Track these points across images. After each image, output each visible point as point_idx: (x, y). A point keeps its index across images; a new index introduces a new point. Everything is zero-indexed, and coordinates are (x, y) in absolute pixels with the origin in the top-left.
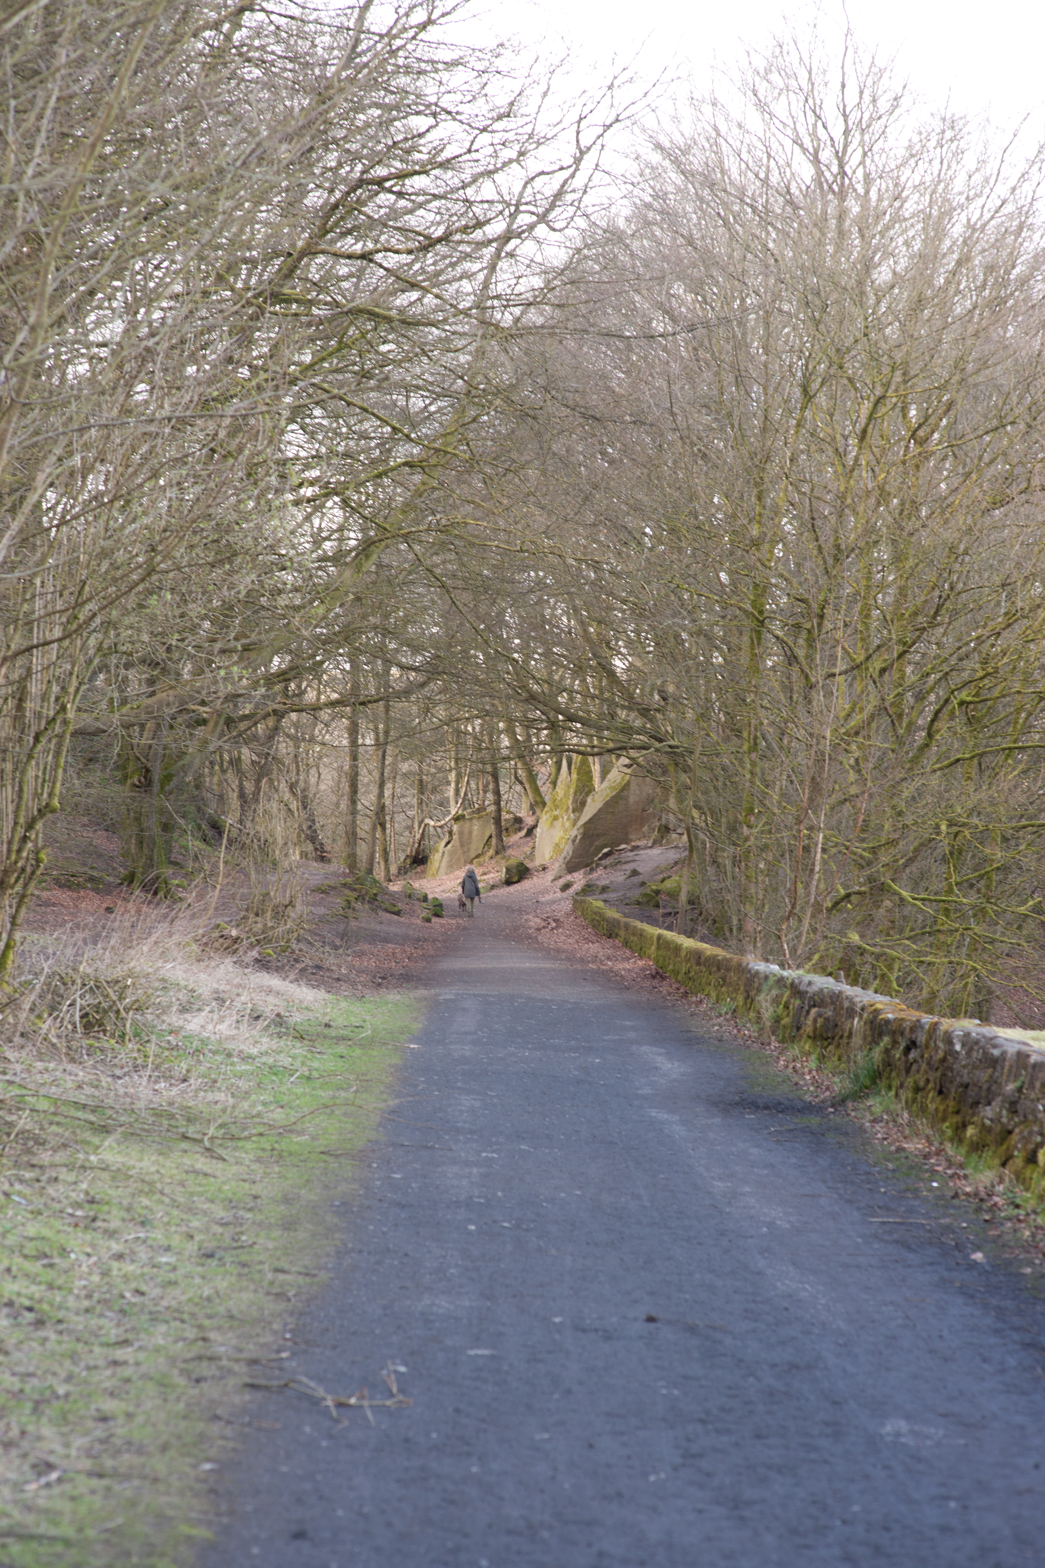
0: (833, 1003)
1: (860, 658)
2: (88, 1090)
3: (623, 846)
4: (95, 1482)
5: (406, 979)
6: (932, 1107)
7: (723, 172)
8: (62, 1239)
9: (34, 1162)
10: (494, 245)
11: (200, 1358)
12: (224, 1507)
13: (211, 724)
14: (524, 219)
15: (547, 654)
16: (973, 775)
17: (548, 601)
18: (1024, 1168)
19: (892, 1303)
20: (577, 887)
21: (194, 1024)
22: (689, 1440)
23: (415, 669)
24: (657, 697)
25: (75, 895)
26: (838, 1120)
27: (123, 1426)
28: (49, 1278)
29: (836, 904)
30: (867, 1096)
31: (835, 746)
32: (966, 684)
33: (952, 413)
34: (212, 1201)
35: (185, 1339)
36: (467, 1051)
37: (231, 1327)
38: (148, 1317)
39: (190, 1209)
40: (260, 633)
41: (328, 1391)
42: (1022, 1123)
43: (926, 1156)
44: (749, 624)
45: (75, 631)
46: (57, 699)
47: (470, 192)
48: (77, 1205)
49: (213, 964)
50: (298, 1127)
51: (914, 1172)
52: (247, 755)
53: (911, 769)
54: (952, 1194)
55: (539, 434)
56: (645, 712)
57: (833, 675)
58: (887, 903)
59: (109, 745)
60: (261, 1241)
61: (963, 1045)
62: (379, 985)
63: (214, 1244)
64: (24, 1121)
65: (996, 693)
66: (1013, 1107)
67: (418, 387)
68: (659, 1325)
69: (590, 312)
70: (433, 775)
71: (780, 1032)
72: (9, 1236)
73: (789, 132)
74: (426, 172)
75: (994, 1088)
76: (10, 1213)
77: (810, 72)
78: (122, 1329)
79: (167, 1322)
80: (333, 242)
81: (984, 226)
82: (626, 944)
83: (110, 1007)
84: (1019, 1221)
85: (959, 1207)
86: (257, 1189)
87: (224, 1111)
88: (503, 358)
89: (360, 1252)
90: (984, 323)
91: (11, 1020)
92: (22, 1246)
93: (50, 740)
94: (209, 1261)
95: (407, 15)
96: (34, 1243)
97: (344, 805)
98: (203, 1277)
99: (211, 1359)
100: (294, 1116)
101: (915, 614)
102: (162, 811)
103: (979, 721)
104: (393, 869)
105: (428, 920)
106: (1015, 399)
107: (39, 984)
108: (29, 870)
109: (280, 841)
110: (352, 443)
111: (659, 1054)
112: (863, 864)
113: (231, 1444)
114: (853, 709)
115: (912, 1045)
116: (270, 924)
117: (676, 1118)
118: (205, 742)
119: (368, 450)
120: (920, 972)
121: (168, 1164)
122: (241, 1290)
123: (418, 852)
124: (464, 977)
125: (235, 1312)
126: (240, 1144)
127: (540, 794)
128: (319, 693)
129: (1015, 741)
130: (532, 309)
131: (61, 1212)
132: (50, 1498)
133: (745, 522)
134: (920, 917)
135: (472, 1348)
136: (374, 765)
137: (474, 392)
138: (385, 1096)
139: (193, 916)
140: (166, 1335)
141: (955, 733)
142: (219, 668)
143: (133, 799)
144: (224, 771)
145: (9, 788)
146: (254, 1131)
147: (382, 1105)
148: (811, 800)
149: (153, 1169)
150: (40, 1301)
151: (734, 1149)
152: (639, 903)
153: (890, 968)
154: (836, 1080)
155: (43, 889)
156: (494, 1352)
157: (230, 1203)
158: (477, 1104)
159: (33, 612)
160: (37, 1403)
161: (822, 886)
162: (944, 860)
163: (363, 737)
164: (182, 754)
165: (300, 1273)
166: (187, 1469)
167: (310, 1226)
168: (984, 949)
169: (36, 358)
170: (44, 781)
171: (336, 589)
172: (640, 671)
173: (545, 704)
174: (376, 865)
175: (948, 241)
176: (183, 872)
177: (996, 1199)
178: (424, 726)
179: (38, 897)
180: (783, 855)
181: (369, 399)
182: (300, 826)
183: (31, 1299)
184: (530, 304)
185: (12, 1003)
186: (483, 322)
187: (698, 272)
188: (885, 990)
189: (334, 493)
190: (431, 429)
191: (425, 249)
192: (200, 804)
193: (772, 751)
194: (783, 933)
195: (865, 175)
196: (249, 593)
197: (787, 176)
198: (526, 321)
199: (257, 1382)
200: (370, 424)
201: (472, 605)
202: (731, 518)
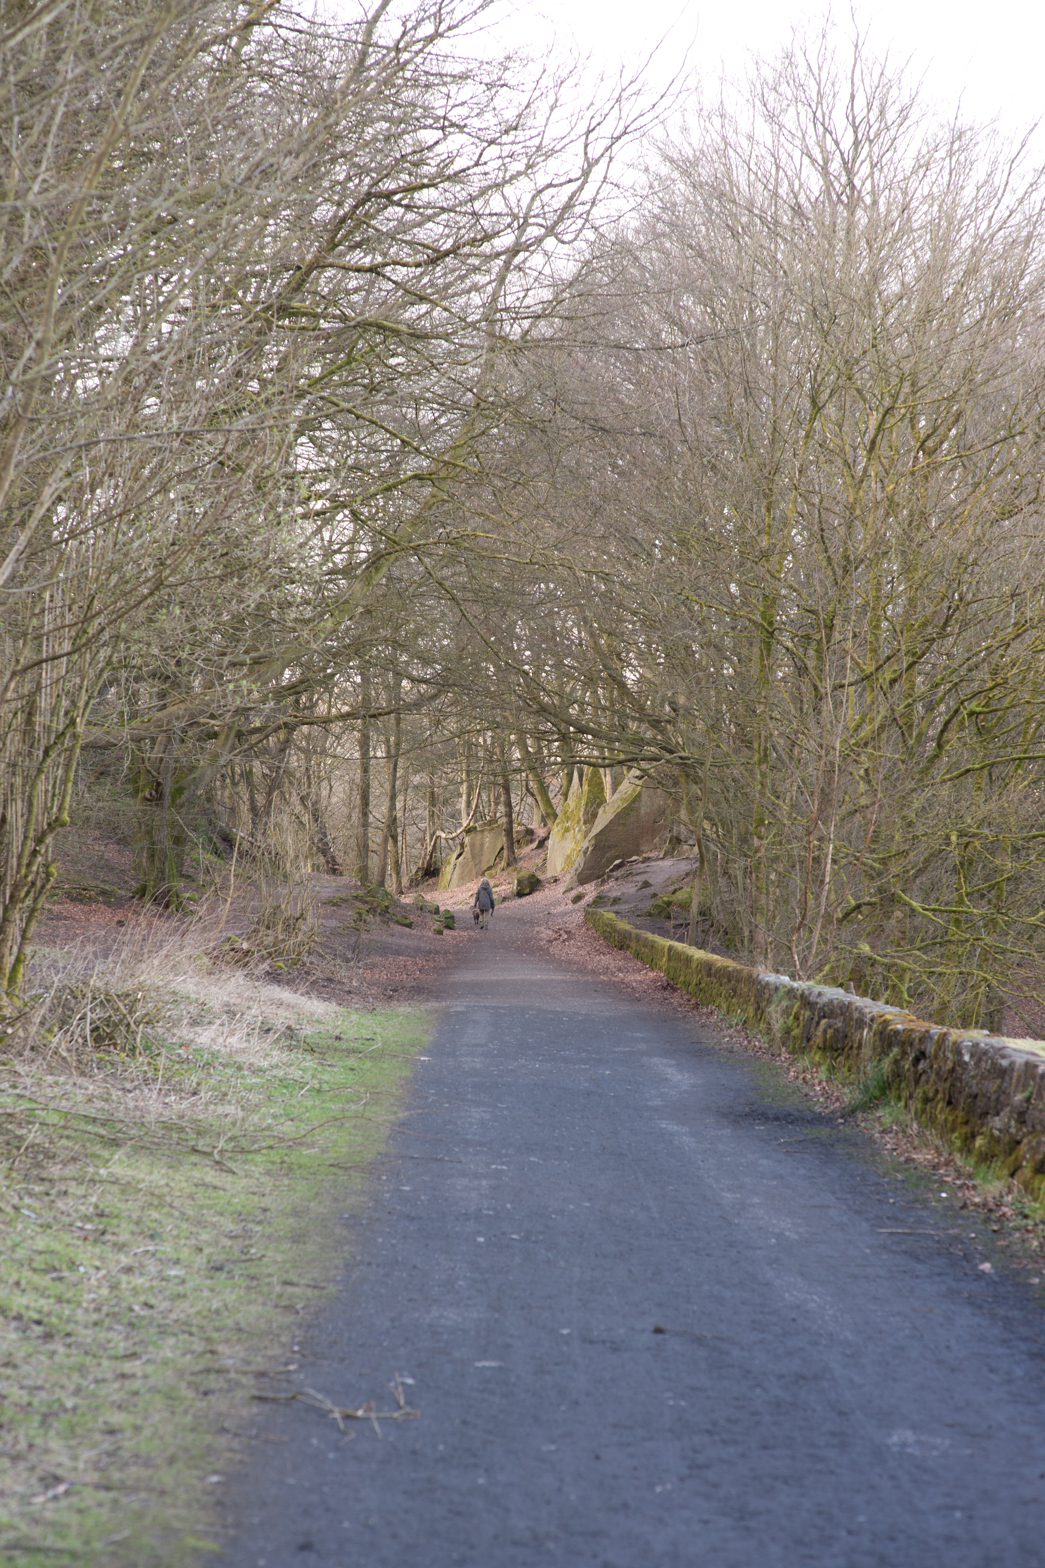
0: (842, 1014)
1: (870, 668)
2: (99, 1104)
3: (634, 858)
4: (102, 1495)
5: (418, 991)
6: (941, 1117)
7: (731, 182)
8: (71, 1252)
9: (44, 1176)
10: (503, 257)
11: (208, 1371)
12: (230, 1519)
13: (222, 737)
14: (533, 232)
15: (558, 665)
16: (983, 785)
17: (558, 613)
18: (1032, 1178)
19: (899, 1314)
20: (589, 898)
21: (205, 1037)
22: (695, 1451)
23: (425, 681)
24: (668, 708)
25: (87, 909)
26: (848, 1131)
27: (130, 1439)
28: (58, 1292)
29: (847, 915)
30: (877, 1107)
31: (845, 757)
32: (975, 695)
33: (961, 423)
34: (222, 1215)
35: (193, 1352)
36: (478, 1063)
37: (239, 1340)
38: (156, 1330)
39: (199, 1222)
40: (270, 646)
41: (335, 1403)
42: (1030, 1133)
43: (935, 1167)
44: (759, 635)
45: (84, 645)
46: (67, 713)
47: (478, 205)
48: (86, 1218)
49: (224, 977)
50: (308, 1140)
51: (923, 1182)
52: (258, 768)
53: (921, 780)
54: (960, 1204)
55: (548, 447)
56: (655, 724)
57: (842, 686)
58: (898, 914)
59: (120, 759)
60: (270, 1254)
61: (972, 1056)
62: (390, 997)
63: (223, 1257)
64: (33, 1135)
65: (1006, 703)
66: (1021, 1117)
67: (428, 401)
68: (667, 1336)
69: (599, 324)
70: (445, 788)
71: (791, 1043)
72: (18, 1249)
73: (798, 142)
74: (435, 186)
75: (1002, 1098)
76: (20, 1227)
77: (819, 84)
78: (131, 1342)
79: (175, 1335)
80: (342, 255)
81: (992, 237)
82: (638, 955)
83: (121, 1021)
84: (1028, 1231)
85: (968, 1218)
86: (266, 1202)
87: (234, 1124)
88: (513, 370)
89: (369, 1264)
90: (992, 334)
91: (21, 1033)
92: (31, 1260)
93: (59, 755)
94: (218, 1274)
95: (415, 28)
96: (43, 1256)
97: (356, 816)
98: (212, 1290)
99: (218, 1371)
100: (304, 1128)
101: (924, 625)
102: (174, 824)
103: (989, 731)
104: (405, 881)
105: (440, 933)
106: (1023, 409)
107: (48, 998)
108: (39, 884)
109: (291, 853)
110: (362, 456)
111: (670, 1066)
112: (873, 875)
113: (238, 1457)
114: (863, 720)
115: (921, 1055)
116: (281, 937)
117: (686, 1129)
118: (216, 756)
119: (376, 464)
120: (930, 983)
121: (178, 1177)
122: (250, 1302)
123: (429, 865)
124: (476, 989)
125: (243, 1325)
126: (250, 1157)
127: (551, 806)
128: (330, 707)
129: (1025, 752)
130: (542, 323)
131: (71, 1225)
132: (56, 1510)
133: (755, 533)
134: (931, 929)
135: (479, 1360)
136: (386, 776)
137: (483, 405)
138: (395, 1109)
139: (205, 929)
140: (174, 1348)
141: (965, 744)
142: (230, 681)
143: (144, 812)
144: (235, 784)
145: (19, 802)
146: (264, 1144)
147: (392, 1118)
148: (820, 810)
149: (163, 1182)
150: (49, 1314)
151: (743, 1160)
152: (650, 915)
153: (901, 978)
154: (846, 1090)
155: (54, 903)
156: (502, 1364)
157: (239, 1216)
158: (487, 1116)
159: (42, 627)
160: (45, 1416)
161: (833, 897)
162: (955, 871)
163: (374, 749)
164: (192, 769)
165: (308, 1286)
166: (195, 1482)
167: (319, 1239)
168: (995, 959)
169: (44, 373)
170: (54, 795)
171: (346, 602)
172: (650, 682)
173: (556, 716)
174: (387, 877)
175: (957, 253)
176: (195, 885)
177: (1005, 1209)
178: (435, 738)
179: (49, 910)
180: (793, 867)
181: (378, 411)
182: (311, 839)
183: (39, 1312)
184: (539, 317)
185: (22, 1016)
186: (491, 335)
187: (708, 284)
188: (895, 1000)
189: (344, 506)
190: (440, 441)
191: (433, 262)
192: (211, 817)
193: (783, 762)
194: (794, 945)
195: (873, 187)
196: (258, 607)
197: (796, 187)
198: (534, 333)
199: (264, 1394)
200: (379, 437)
201: (482, 617)
202: (741, 529)
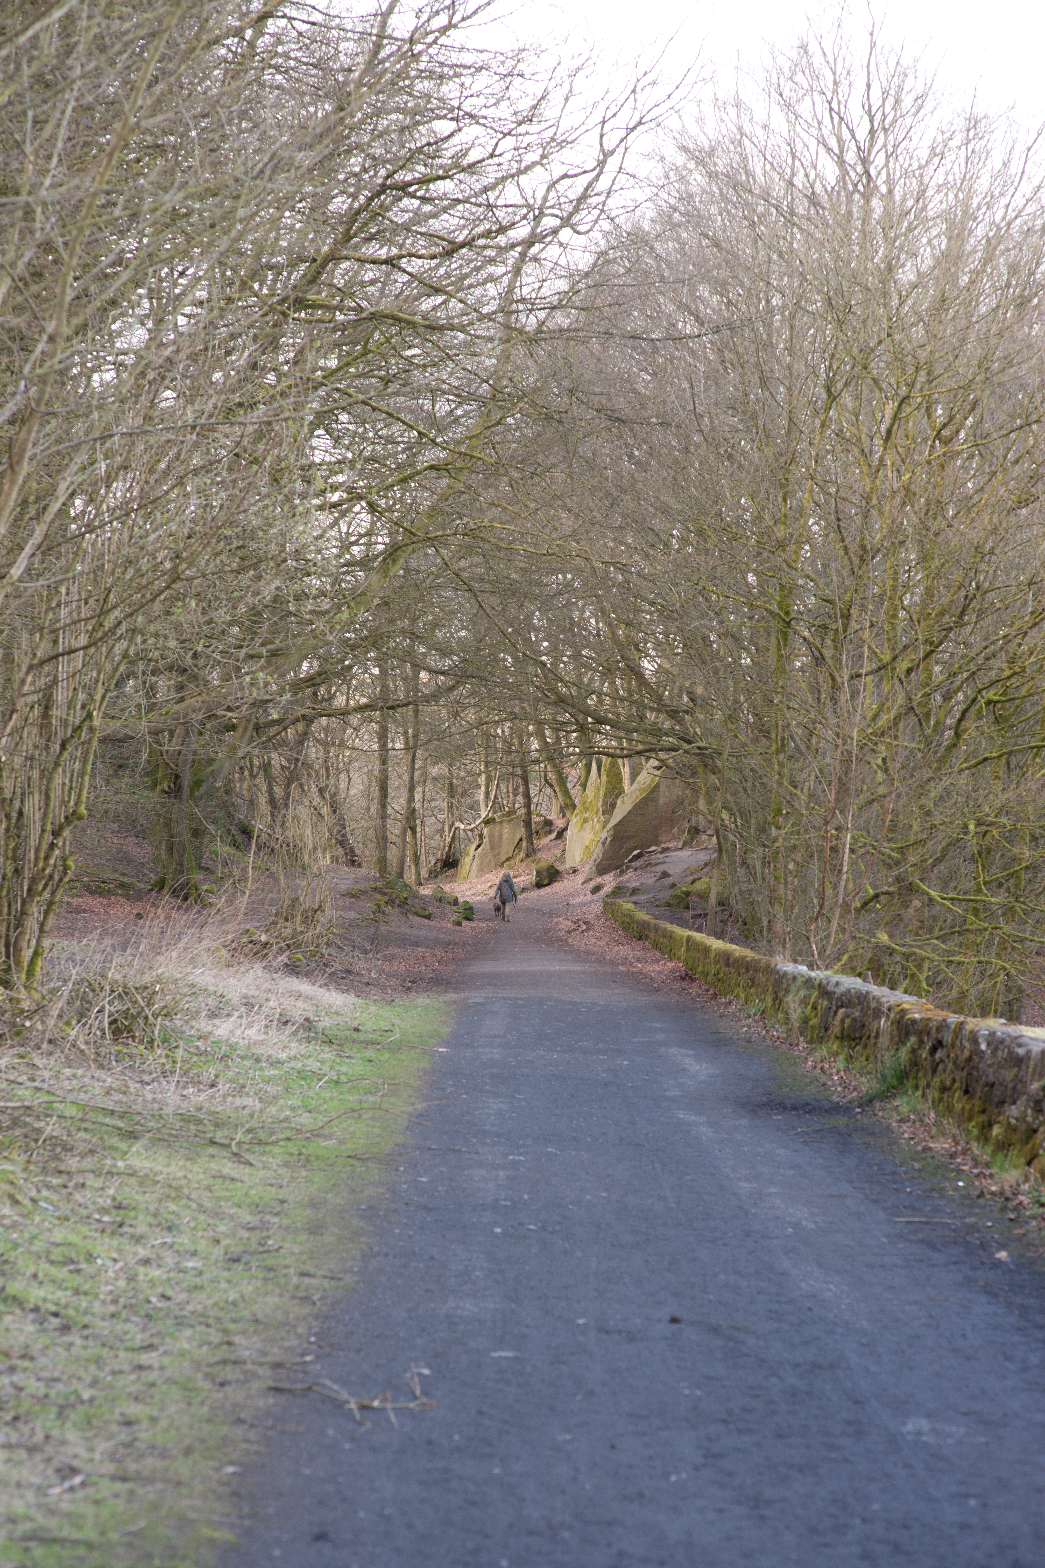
0: (860, 1003)
1: (886, 658)
2: (117, 1097)
3: (653, 848)
4: (118, 1486)
5: (437, 983)
6: (958, 1106)
7: (747, 172)
8: (88, 1244)
9: (62, 1168)
10: (518, 249)
11: (224, 1362)
12: (246, 1510)
13: (240, 730)
14: (549, 222)
15: (576, 656)
16: (1001, 774)
17: (576, 603)
19: (916, 1302)
20: (607, 889)
21: (223, 1029)
22: (710, 1440)
23: (444, 673)
24: (686, 699)
25: (106, 901)
26: (865, 1120)
27: (146, 1430)
28: (75, 1284)
29: (865, 904)
30: (894, 1096)
31: (863, 746)
32: (992, 684)
33: (978, 411)
34: (239, 1206)
35: (209, 1344)
36: (496, 1054)
37: (256, 1331)
38: (172, 1321)
39: (217, 1214)
40: (287, 638)
41: (351, 1394)
43: (953, 1156)
44: (776, 625)
45: (101, 639)
46: (83, 707)
47: (492, 196)
48: (104, 1211)
49: (242, 969)
50: (326, 1131)
51: (940, 1171)
52: (277, 760)
53: (939, 769)
54: (977, 1193)
55: (564, 437)
56: (674, 714)
57: (859, 676)
58: (917, 903)
59: (138, 752)
60: (287, 1245)
61: (989, 1045)
62: (409, 989)
63: (241, 1248)
64: (51, 1128)
65: (1024, 691)
66: (1038, 1106)
67: (444, 392)
68: (683, 1326)
69: (616, 315)
70: (463, 779)
71: (808, 1033)
72: (36, 1242)
73: (815, 132)
74: (450, 177)
75: (1019, 1087)
76: (37, 1219)
77: (834, 74)
78: (148, 1334)
79: (192, 1326)
80: (356, 247)
81: (1009, 225)
82: (656, 946)
83: (139, 1013)
85: (985, 1207)
86: (283, 1194)
87: (251, 1116)
88: (529, 361)
89: (386, 1255)
90: (1008, 322)
91: (39, 1026)
92: (49, 1252)
93: (76, 748)
94: (235, 1265)
95: (429, 20)
96: (61, 1248)
97: (374, 808)
98: (229, 1282)
99: (235, 1363)
100: (322, 1120)
101: (942, 614)
102: (192, 817)
103: (1006, 720)
104: (424, 873)
105: (459, 924)
106: (1039, 398)
107: (66, 990)
108: (56, 878)
109: (310, 846)
110: (378, 448)
111: (688, 1056)
112: (891, 864)
113: (254, 1448)
114: (880, 709)
115: (938, 1044)
116: (299, 929)
117: (703, 1119)
118: (234, 748)
119: (394, 455)
120: (949, 972)
121: (195, 1169)
122: (266, 1294)
123: (448, 856)
124: (495, 980)
125: (260, 1316)
126: (268, 1148)
127: (570, 797)
128: (348, 699)
129: (1043, 740)
130: (558, 313)
131: (88, 1217)
132: (73, 1501)
133: (771, 523)
134: (950, 918)
135: (495, 1351)
136: (404, 769)
137: (499, 396)
138: (413, 1100)
139: (223, 921)
140: (190, 1339)
141: (983, 733)
142: (247, 674)
143: (163, 805)
144: (253, 776)
145: (37, 795)
146: (282, 1136)
147: (410, 1109)
148: (837, 800)
149: (180, 1174)
150: (66, 1307)
151: (761, 1150)
152: (669, 905)
153: (920, 967)
154: (864, 1080)
155: (73, 896)
156: (518, 1354)
157: (257, 1208)
158: (505, 1107)
159: (58, 621)
160: (62, 1408)
161: (851, 886)
162: (973, 860)
163: (393, 741)
164: (211, 761)
165: (325, 1277)
166: (210, 1472)
167: (336, 1230)
168: (1014, 948)
169: (57, 367)
170: (71, 788)
171: (363, 594)
172: (667, 672)
173: (573, 706)
174: (406, 869)
175: (972, 241)
176: (213, 877)
177: (1022, 1198)
178: (453, 729)
179: (68, 903)
180: (812, 856)
181: (396, 403)
182: (329, 830)
183: (57, 1304)
184: (554, 308)
185: (40, 1009)
186: (508, 327)
187: (724, 273)
188: (914, 990)
189: (360, 498)
190: (458, 432)
191: (448, 254)
192: (228, 809)
193: (800, 752)
194: (812, 934)
195: (888, 175)
196: (275, 600)
197: (812, 176)
198: (550, 324)
199: (281, 1385)
200: (396, 429)
201: (499, 609)
202: (758, 518)
